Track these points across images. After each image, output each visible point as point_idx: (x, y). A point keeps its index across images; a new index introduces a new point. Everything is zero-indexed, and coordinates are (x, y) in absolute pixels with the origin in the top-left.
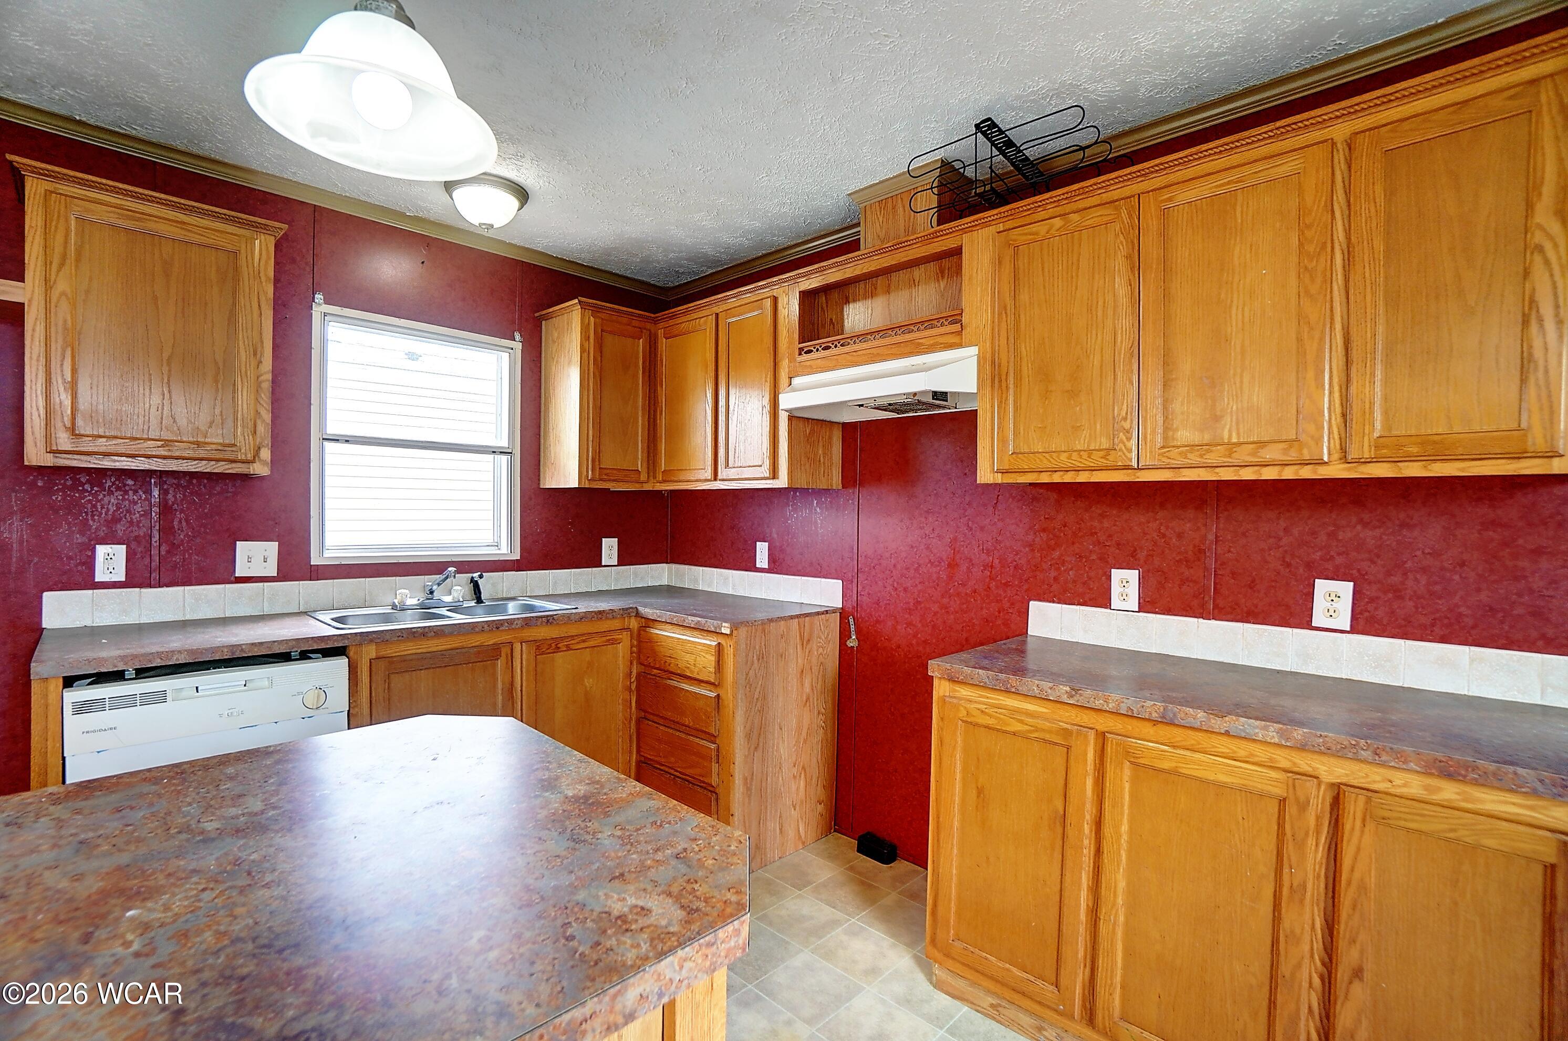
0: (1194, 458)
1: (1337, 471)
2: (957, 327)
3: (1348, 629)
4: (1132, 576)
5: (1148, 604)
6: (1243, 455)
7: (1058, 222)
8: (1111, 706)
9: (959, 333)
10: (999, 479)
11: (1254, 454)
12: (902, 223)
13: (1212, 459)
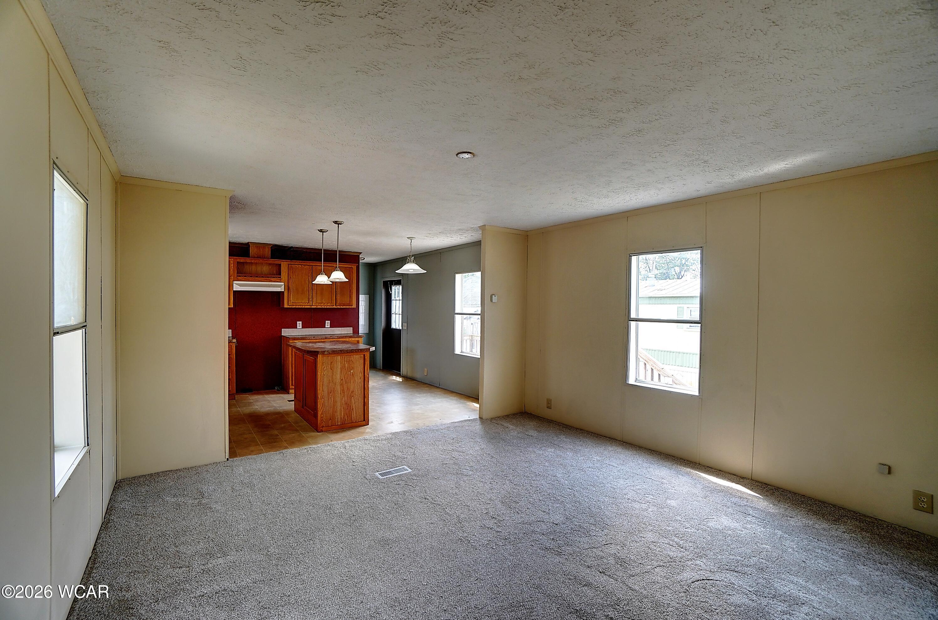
0: (320, 305)
1: (335, 307)
2: (280, 279)
3: (329, 327)
4: (301, 322)
5: (304, 327)
6: (326, 304)
7: (300, 266)
8: (319, 338)
9: (281, 280)
10: (289, 307)
11: (327, 304)
12: (261, 252)
13: (322, 305)
